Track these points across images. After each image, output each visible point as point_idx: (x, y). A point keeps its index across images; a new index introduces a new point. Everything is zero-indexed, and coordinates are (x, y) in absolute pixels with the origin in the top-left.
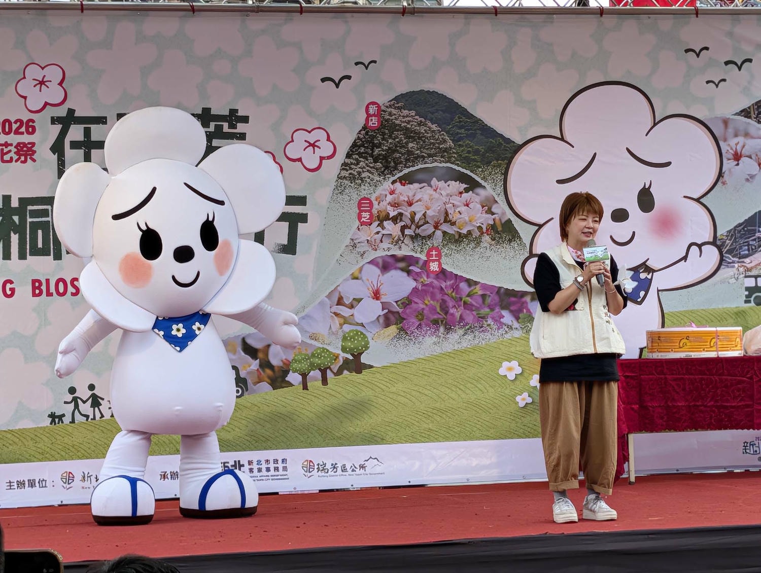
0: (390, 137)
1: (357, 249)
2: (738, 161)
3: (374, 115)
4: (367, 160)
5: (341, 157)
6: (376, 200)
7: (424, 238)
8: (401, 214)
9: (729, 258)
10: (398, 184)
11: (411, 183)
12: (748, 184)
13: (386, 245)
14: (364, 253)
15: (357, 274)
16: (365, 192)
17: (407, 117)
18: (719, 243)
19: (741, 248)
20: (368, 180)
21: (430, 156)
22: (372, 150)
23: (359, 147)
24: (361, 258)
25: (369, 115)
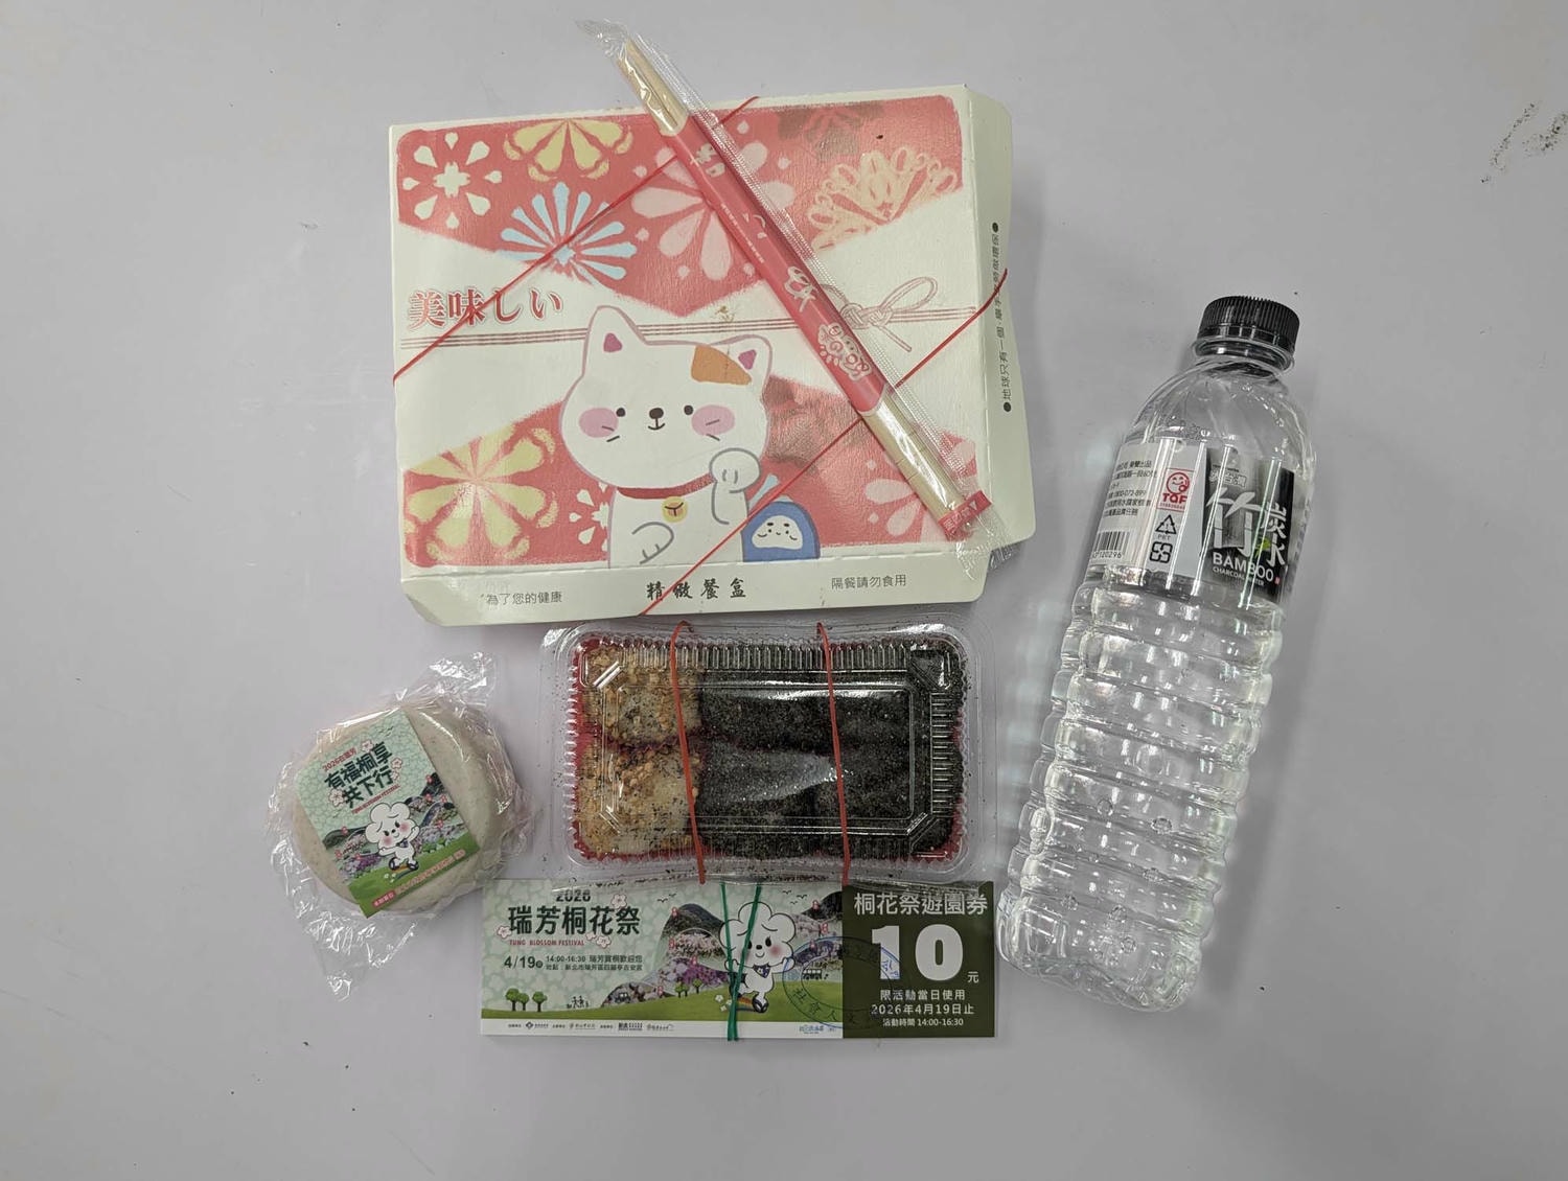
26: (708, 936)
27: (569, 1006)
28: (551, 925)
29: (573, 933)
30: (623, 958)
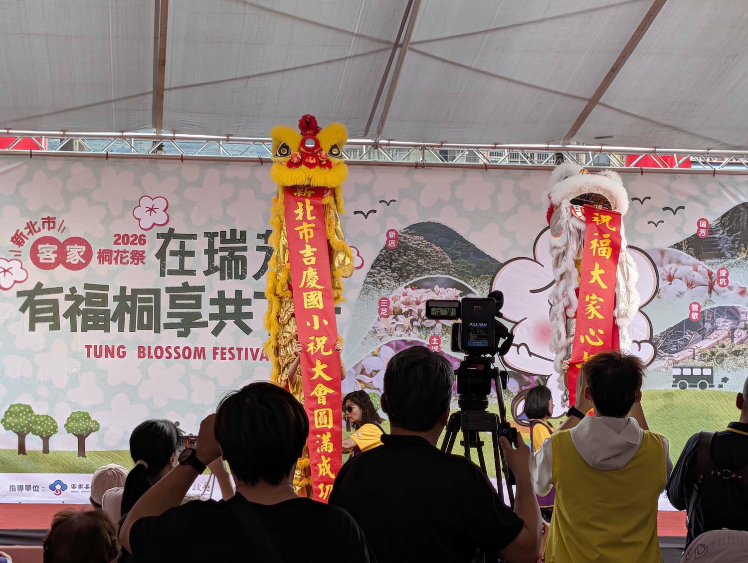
0: (405, 255)
1: (377, 334)
2: (671, 281)
3: (393, 239)
4: (387, 271)
5: (367, 268)
6: (393, 299)
7: (428, 328)
8: (411, 311)
9: (662, 353)
10: (409, 289)
11: (419, 288)
12: (678, 299)
13: (399, 332)
14: (383, 337)
15: (376, 353)
16: (384, 294)
17: (417, 241)
18: (654, 341)
19: (671, 346)
20: (387, 285)
21: (434, 269)
22: (391, 264)
23: (381, 261)
24: (379, 341)
25: (389, 239)
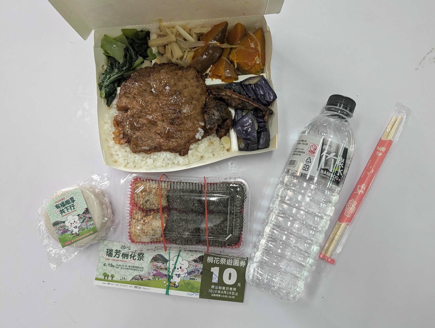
26: (163, 264)
27: (121, 279)
28: (118, 255)
29: (124, 258)
30: (138, 267)
